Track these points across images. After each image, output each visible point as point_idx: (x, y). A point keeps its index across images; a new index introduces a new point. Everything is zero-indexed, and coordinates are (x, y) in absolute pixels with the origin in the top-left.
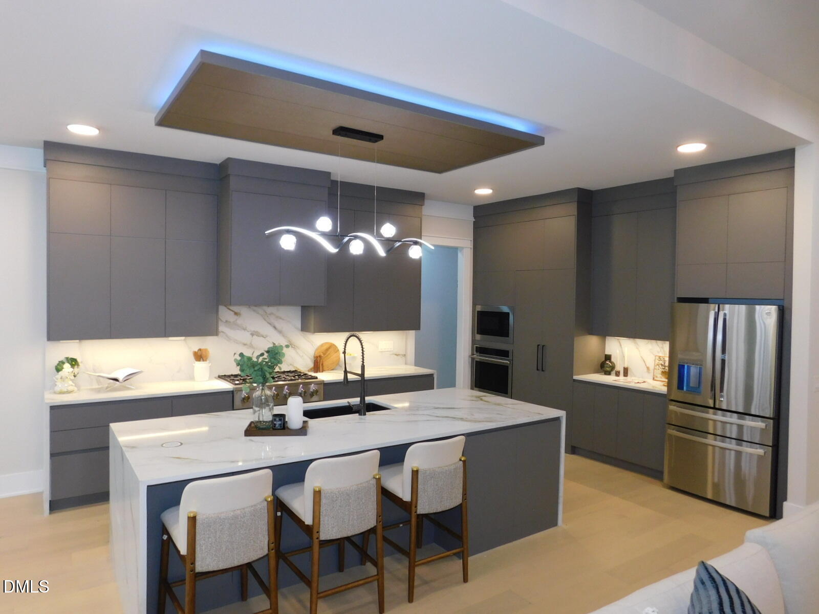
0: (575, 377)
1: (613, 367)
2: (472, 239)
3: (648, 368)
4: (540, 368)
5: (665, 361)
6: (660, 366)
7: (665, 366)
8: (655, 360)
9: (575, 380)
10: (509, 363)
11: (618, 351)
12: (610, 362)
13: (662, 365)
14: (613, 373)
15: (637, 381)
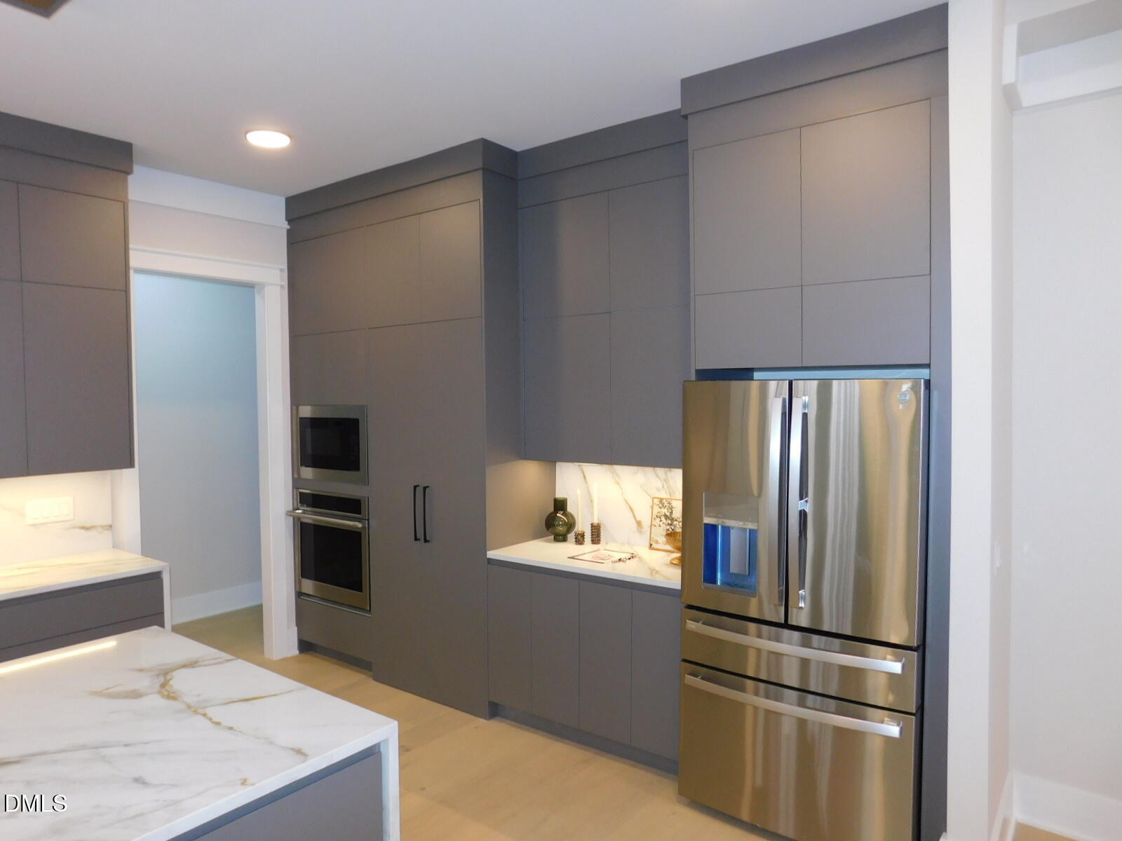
0: (492, 554)
1: (570, 526)
2: (285, 267)
3: (639, 524)
4: (420, 535)
5: (672, 508)
6: (663, 519)
7: (672, 520)
8: (652, 507)
9: (490, 561)
10: (360, 525)
11: (579, 492)
12: (565, 514)
13: (666, 516)
14: (571, 536)
15: (617, 556)
